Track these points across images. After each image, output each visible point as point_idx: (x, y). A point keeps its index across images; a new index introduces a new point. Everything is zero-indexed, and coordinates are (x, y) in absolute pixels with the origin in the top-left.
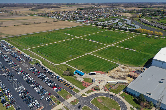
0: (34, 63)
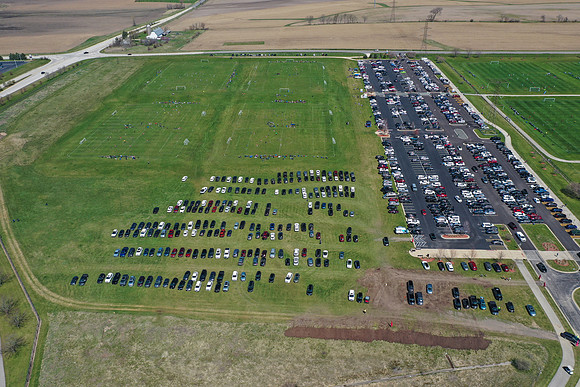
0: (488, 136)
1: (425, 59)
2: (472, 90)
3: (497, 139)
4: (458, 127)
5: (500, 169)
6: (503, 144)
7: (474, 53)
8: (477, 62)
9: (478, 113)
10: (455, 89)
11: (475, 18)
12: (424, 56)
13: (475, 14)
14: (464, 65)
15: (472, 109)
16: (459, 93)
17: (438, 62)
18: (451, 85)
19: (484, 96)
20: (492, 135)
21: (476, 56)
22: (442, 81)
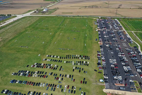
1: (116, 19)
2: (129, 30)
3: (136, 47)
4: (124, 42)
5: (136, 58)
6: (138, 49)
7: (130, 18)
8: (131, 20)
9: (130, 38)
10: (124, 29)
11: (131, 7)
12: (116, 18)
13: (131, 6)
14: (127, 21)
15: (128, 36)
16: (125, 30)
17: (119, 20)
18: (123, 28)
19: (133, 32)
20: (135, 46)
21: (131, 19)
22: (120, 26)
